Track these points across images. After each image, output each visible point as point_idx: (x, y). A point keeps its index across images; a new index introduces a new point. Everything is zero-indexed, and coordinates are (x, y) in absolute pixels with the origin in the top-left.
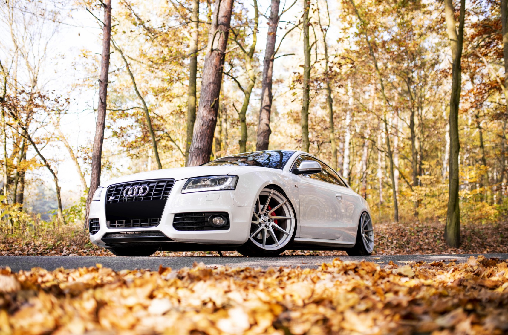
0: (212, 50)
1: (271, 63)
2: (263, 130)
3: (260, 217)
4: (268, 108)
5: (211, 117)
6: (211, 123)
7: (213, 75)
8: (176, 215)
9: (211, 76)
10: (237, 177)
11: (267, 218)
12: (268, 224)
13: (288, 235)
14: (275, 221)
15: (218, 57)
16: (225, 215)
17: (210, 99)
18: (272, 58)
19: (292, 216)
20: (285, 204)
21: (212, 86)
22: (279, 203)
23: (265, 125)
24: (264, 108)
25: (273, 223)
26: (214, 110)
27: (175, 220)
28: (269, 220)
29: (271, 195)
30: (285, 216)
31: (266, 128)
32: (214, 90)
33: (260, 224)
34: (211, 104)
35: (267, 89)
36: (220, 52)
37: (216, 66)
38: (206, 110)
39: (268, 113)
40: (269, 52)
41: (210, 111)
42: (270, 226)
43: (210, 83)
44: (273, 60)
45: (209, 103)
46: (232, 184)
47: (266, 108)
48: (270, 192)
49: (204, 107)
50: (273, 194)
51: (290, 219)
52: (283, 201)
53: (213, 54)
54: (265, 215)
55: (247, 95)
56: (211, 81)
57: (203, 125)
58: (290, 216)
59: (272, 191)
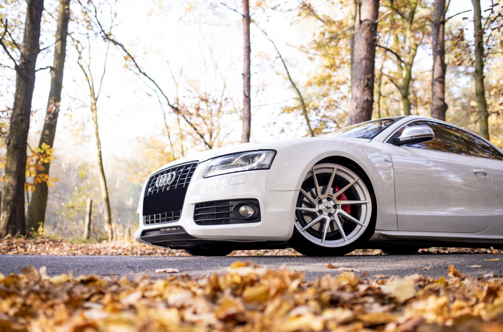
0: (361, 22)
1: (441, 26)
2: (437, 106)
3: (320, 202)
4: (441, 79)
5: (365, 98)
6: (366, 104)
7: (364, 49)
8: (197, 205)
9: (363, 51)
10: (275, 152)
11: (332, 203)
12: (332, 211)
13: (362, 226)
14: (344, 207)
15: (369, 28)
16: (253, 203)
17: (363, 77)
18: (442, 19)
19: (369, 200)
20: (357, 182)
21: (364, 62)
22: (349, 183)
23: (438, 100)
24: (436, 80)
25: (340, 210)
26: (368, 89)
27: (196, 212)
28: (335, 207)
29: (334, 173)
30: (360, 200)
31: (440, 103)
32: (366, 66)
33: (321, 212)
34: (364, 83)
35: (438, 57)
36: (369, 22)
37: (367, 40)
38: (359, 90)
39: (441, 85)
40: (438, 14)
41: (364, 91)
42: (336, 215)
43: (361, 60)
44: (443, 22)
45: (362, 82)
46: (267, 162)
47: (439, 79)
48: (333, 169)
49: (357, 87)
50: (338, 170)
51: (366, 203)
52: (354, 179)
53: (363, 26)
54: (329, 199)
55: (408, 67)
56: (363, 56)
57: (357, 107)
58: (366, 200)
59: (336, 166)
